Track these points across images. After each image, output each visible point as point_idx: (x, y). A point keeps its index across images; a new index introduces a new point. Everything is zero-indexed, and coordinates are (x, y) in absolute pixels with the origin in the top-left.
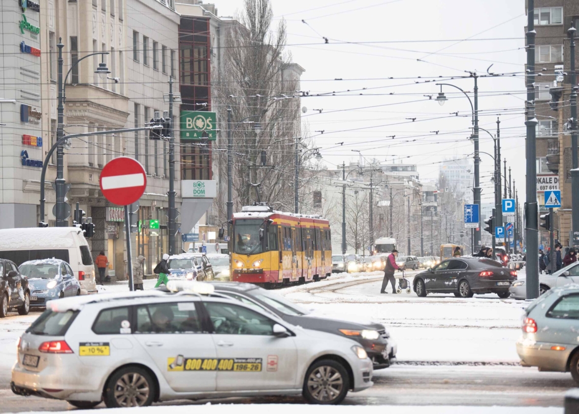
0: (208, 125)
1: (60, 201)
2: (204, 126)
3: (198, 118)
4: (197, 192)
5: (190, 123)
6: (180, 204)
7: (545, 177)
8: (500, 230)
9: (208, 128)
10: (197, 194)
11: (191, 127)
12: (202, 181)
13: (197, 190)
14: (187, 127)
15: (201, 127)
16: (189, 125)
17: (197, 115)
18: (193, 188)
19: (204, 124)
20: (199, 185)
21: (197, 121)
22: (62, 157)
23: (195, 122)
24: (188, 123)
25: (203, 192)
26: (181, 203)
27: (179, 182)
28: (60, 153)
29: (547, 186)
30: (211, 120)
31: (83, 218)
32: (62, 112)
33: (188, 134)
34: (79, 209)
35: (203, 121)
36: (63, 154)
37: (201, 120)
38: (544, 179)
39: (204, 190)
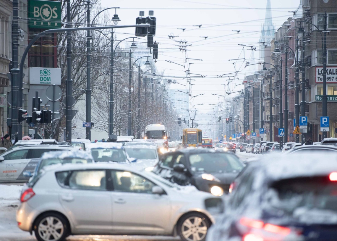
0: (54, 15)
1: (15, 89)
2: (50, 15)
3: (45, 8)
4: (43, 79)
5: (37, 12)
6: (27, 90)
7: (332, 68)
8: (325, 120)
9: (54, 17)
10: (43, 81)
11: (38, 16)
12: (48, 69)
13: (43, 77)
14: (35, 16)
15: (47, 16)
16: (37, 14)
17: (43, 5)
18: (39, 76)
19: (50, 13)
20: (45, 72)
21: (44, 10)
22: (17, 48)
23: (42, 11)
24: (35, 12)
25: (49, 79)
26: (29, 90)
27: (27, 69)
28: (15, 45)
29: (333, 77)
30: (56, 9)
31: (41, 105)
32: (17, 6)
33: (35, 23)
34: (39, 97)
35: (49, 10)
36: (18, 45)
37: (47, 9)
38: (330, 70)
39: (50, 78)
